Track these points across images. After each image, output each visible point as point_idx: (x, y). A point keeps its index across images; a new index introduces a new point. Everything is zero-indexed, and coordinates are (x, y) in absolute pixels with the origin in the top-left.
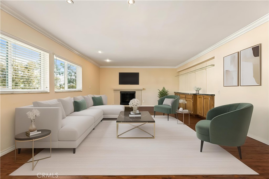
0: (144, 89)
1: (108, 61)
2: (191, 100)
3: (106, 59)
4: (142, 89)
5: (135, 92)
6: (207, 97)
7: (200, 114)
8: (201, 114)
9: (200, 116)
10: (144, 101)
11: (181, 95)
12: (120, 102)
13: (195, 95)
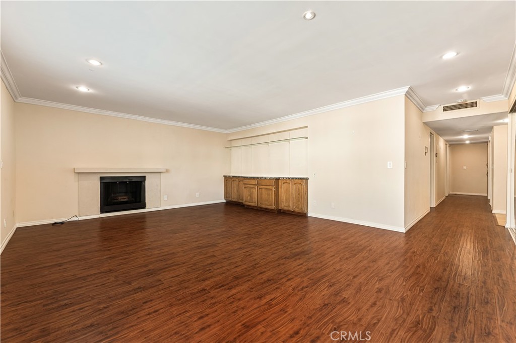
0: (167, 171)
1: (83, 89)
2: (270, 187)
3: (78, 82)
4: (165, 171)
5: (144, 178)
6: (299, 181)
7: (286, 208)
8: (289, 207)
9: (287, 210)
10: (166, 197)
11: (246, 181)
12: (100, 206)
13: (278, 179)
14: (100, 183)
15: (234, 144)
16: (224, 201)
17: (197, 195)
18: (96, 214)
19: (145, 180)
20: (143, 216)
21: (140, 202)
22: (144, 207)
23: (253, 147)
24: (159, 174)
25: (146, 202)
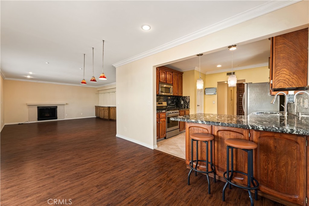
0: (67, 104)
2: (107, 111)
4: (65, 104)
5: (57, 107)
6: (114, 108)
8: (112, 118)
10: (67, 115)
11: (100, 108)
12: (37, 118)
13: (109, 107)
14: (38, 109)
15: (100, 92)
16: (96, 117)
17: (82, 114)
18: (36, 121)
19: (57, 108)
20: (56, 122)
21: (55, 116)
22: (57, 118)
23: (105, 94)
24: (63, 105)
25: (58, 116)
